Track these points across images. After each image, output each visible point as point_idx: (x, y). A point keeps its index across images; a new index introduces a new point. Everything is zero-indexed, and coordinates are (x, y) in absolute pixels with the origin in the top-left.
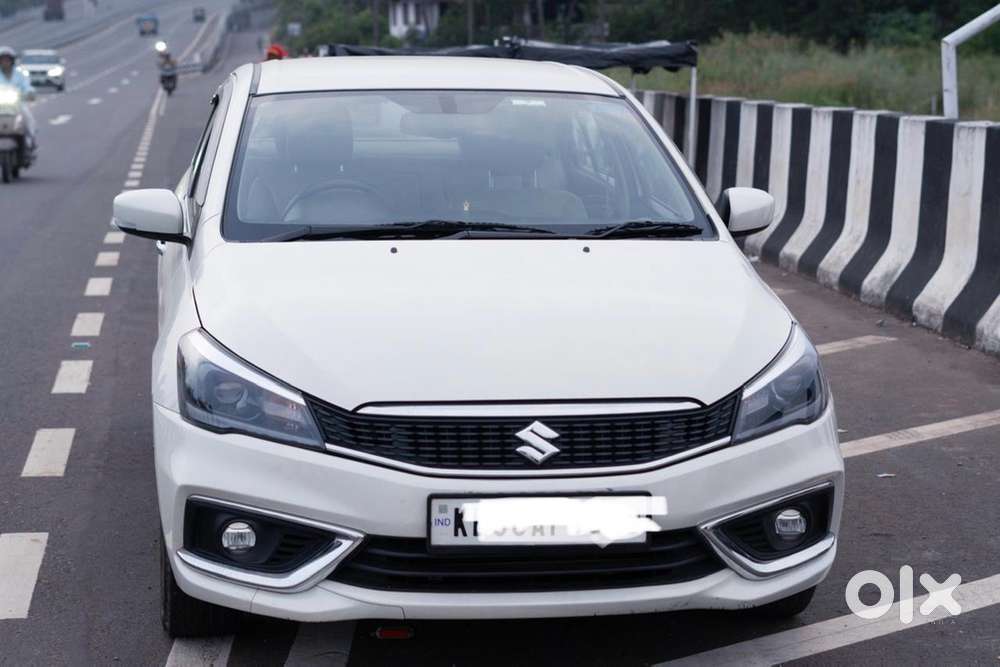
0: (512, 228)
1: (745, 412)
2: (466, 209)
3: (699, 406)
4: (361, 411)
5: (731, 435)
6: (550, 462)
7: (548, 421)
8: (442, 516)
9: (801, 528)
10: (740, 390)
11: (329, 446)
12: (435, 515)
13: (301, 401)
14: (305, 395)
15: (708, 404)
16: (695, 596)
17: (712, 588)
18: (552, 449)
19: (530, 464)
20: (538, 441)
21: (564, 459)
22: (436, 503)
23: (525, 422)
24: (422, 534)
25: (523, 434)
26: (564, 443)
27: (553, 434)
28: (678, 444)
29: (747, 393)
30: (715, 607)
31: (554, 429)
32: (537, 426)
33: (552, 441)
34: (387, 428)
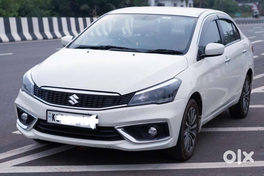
1: (134, 99)
2: (137, 44)
3: (119, 95)
4: (41, 88)
5: (128, 104)
6: (75, 105)
7: (77, 95)
8: (50, 115)
10: (135, 92)
11: (34, 96)
12: (48, 115)
13: (33, 84)
14: (35, 83)
15: (122, 95)
16: (114, 144)
18: (76, 102)
19: (70, 105)
20: (74, 99)
21: (80, 105)
22: (48, 112)
23: (72, 94)
24: (46, 119)
25: (71, 97)
26: (80, 101)
27: (78, 98)
28: (110, 105)
29: (136, 94)
31: (79, 97)
32: (75, 96)
33: (77, 100)
34: (45, 93)
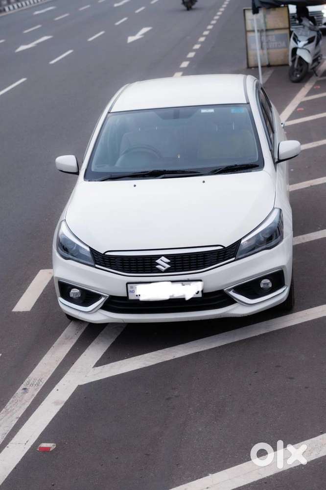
0: (183, 172)
1: (241, 248)
2: (179, 157)
3: (222, 248)
4: (106, 254)
5: (235, 257)
6: (167, 271)
7: (167, 256)
8: (131, 290)
9: (270, 285)
10: (240, 240)
11: (96, 266)
12: (129, 289)
13: (88, 249)
14: (90, 247)
15: (226, 247)
16: (224, 313)
17: (230, 310)
18: (168, 266)
19: (159, 271)
20: (163, 263)
21: (172, 269)
22: (128, 285)
23: (159, 257)
24: (126, 296)
25: (158, 261)
26: (173, 264)
27: (168, 261)
28: (214, 262)
29: (242, 242)
30: (232, 316)
31: (169, 259)
32: (163, 258)
33: (168, 263)
34: (114, 260)
